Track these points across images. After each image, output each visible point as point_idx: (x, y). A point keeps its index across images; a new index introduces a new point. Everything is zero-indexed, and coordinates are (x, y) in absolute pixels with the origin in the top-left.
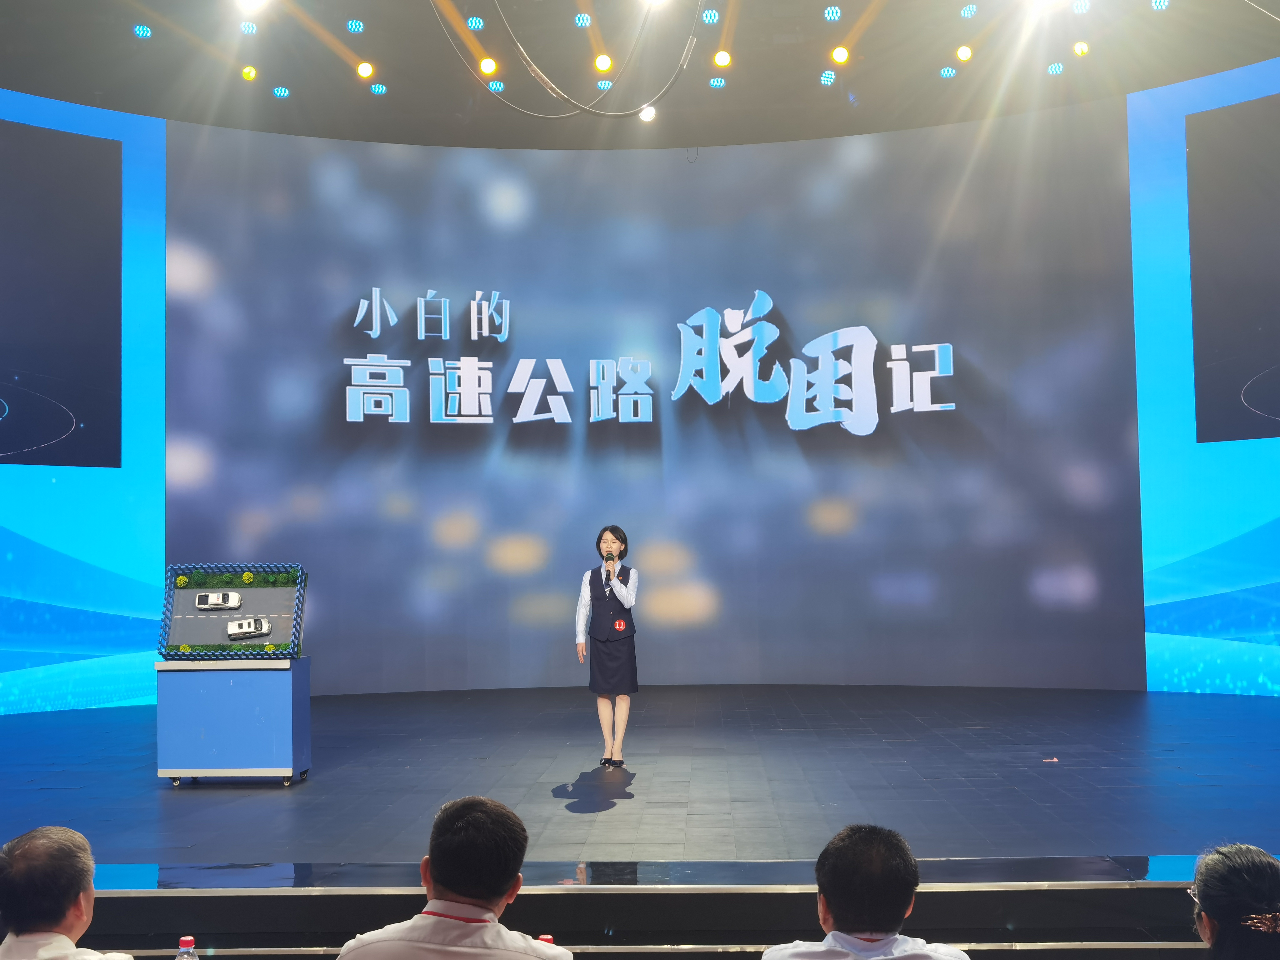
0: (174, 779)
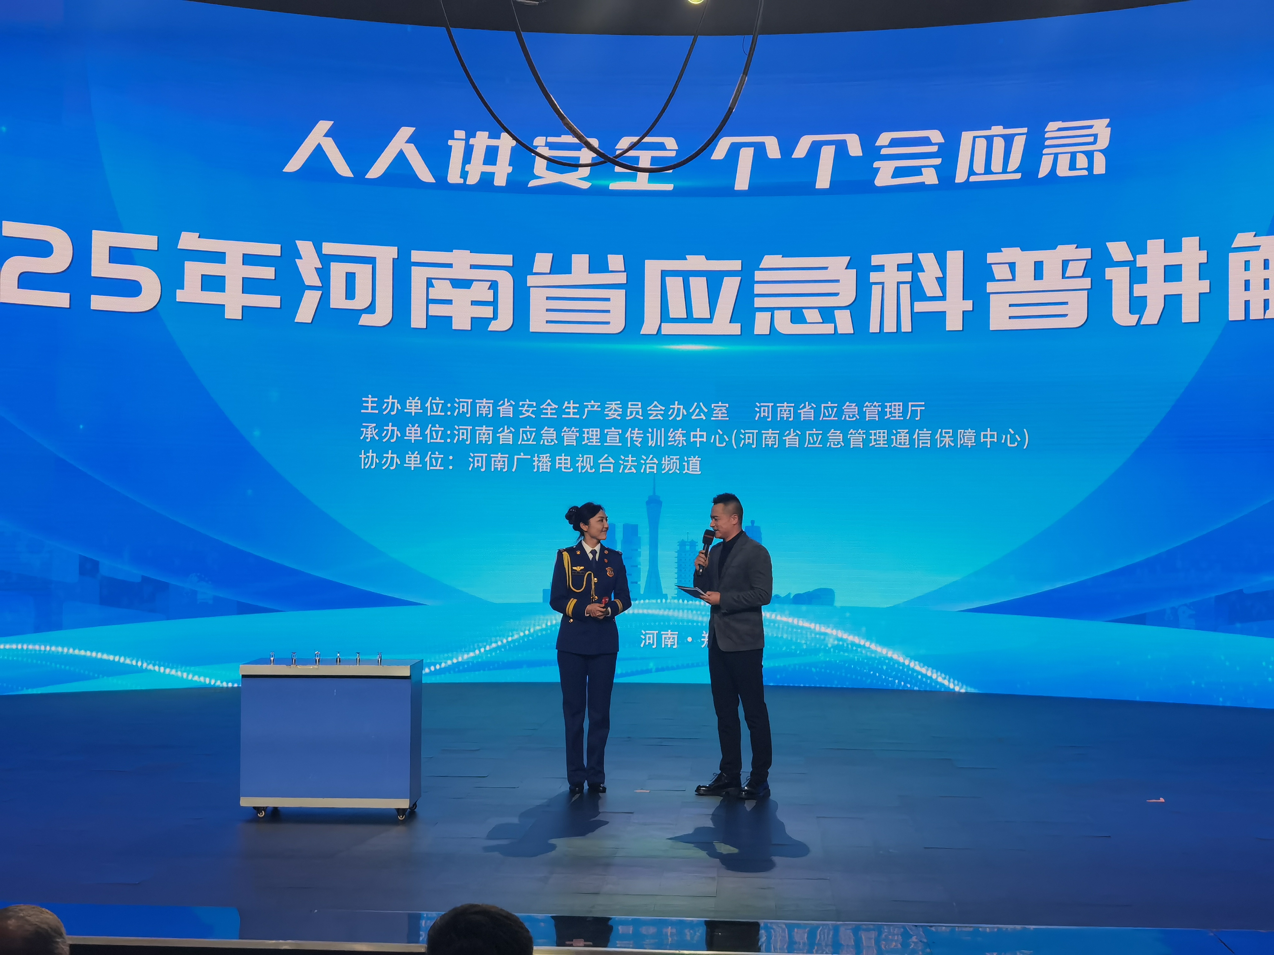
0: (258, 809)
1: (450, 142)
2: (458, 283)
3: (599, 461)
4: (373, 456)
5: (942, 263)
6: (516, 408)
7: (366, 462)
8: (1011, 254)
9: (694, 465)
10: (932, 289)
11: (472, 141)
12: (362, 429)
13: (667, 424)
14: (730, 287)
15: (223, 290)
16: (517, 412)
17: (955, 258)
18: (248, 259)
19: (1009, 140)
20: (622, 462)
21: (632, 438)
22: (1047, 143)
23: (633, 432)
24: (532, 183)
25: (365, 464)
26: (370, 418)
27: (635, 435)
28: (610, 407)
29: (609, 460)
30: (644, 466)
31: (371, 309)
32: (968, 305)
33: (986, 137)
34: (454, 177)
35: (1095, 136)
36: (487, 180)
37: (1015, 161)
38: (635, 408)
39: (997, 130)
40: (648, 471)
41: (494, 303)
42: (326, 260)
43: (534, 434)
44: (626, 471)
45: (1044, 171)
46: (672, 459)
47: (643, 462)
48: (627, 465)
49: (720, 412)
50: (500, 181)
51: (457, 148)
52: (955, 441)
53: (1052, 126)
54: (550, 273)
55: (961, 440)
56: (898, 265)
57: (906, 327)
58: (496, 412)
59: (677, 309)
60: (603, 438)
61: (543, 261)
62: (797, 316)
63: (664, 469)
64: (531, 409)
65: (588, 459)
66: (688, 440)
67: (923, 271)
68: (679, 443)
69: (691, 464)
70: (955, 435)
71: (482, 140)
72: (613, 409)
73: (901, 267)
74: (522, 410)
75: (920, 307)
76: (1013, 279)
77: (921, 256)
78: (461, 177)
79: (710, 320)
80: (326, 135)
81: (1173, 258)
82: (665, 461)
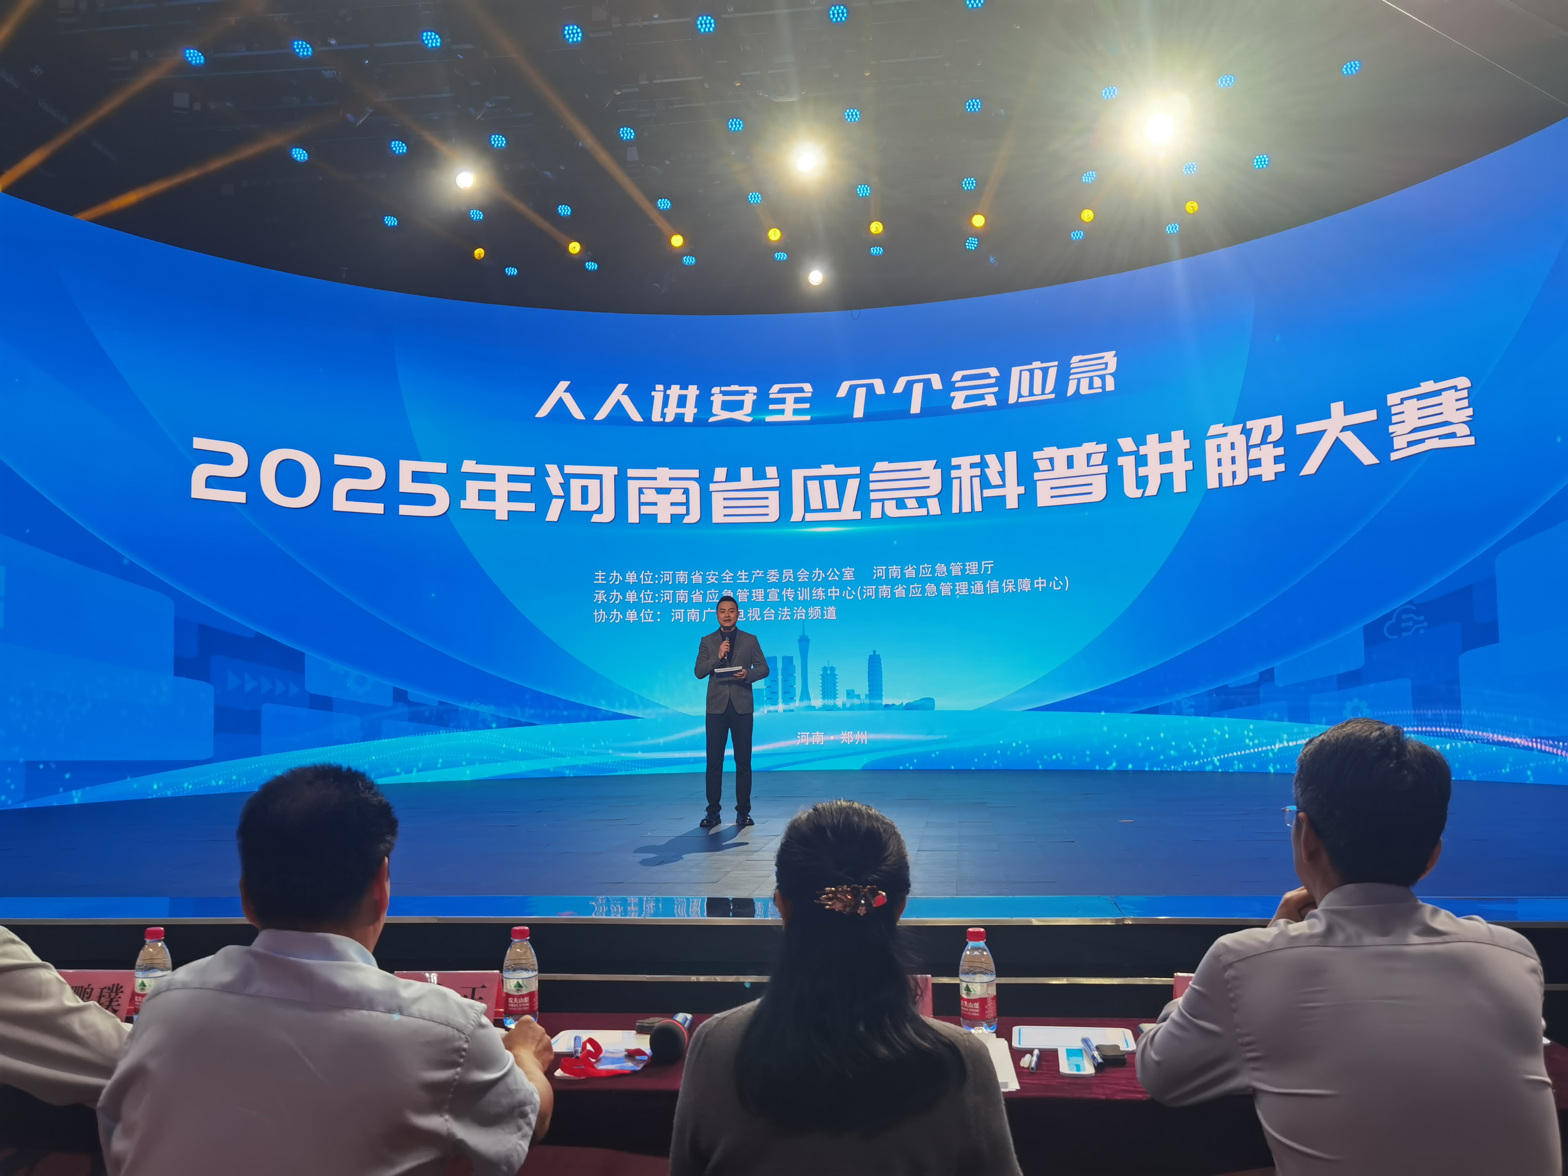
1: (653, 393)
2: (661, 491)
3: (764, 612)
4: (603, 614)
5: (1002, 462)
6: (704, 576)
7: (598, 618)
8: (1050, 451)
9: (831, 613)
10: (995, 480)
11: (668, 392)
12: (595, 595)
13: (811, 584)
14: (853, 485)
15: (494, 500)
16: (705, 579)
17: (1011, 457)
18: (512, 478)
19: (1045, 371)
20: (780, 613)
21: (786, 595)
22: (1072, 371)
23: (787, 590)
24: (711, 420)
25: (598, 620)
26: (600, 587)
27: (789, 593)
28: (770, 574)
29: (771, 611)
30: (796, 615)
31: (600, 510)
32: (1021, 490)
33: (1029, 370)
34: (656, 417)
35: (1106, 364)
36: (679, 418)
37: (1050, 385)
38: (788, 573)
39: (1037, 364)
40: (799, 618)
41: (687, 504)
42: (567, 478)
43: (717, 594)
44: (783, 619)
45: (1071, 391)
46: (816, 609)
47: (795, 612)
48: (784, 615)
49: (848, 574)
50: (689, 419)
51: (658, 397)
52: (1016, 588)
53: (1075, 359)
54: (725, 482)
55: (1020, 587)
56: (971, 464)
57: (978, 507)
58: (690, 580)
59: (816, 503)
60: (766, 595)
61: (720, 473)
62: (900, 504)
63: (810, 616)
64: (715, 577)
65: (756, 611)
66: (826, 595)
67: (989, 467)
68: (820, 598)
69: (829, 612)
70: (1016, 583)
71: (675, 391)
72: (773, 575)
73: (973, 466)
74: (709, 578)
75: (988, 493)
76: (1053, 470)
77: (986, 456)
78: (661, 417)
79: (839, 510)
80: (565, 391)
81: (1165, 447)
82: (811, 610)
